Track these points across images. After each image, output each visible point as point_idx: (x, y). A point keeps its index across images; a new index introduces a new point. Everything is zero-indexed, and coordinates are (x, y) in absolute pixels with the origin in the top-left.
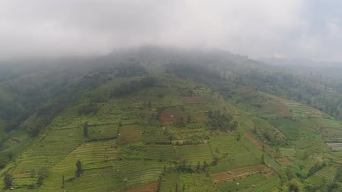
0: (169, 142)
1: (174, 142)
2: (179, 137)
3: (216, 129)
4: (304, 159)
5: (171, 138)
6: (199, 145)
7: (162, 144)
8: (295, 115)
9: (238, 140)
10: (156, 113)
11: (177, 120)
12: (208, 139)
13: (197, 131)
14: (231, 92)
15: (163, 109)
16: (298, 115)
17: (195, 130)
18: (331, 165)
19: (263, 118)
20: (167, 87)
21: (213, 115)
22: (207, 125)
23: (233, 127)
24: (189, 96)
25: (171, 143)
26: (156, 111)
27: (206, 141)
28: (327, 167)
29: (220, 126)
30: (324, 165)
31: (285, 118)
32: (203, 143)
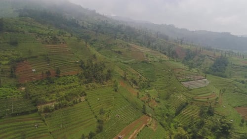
0: (34, 108)
1: (41, 108)
2: (48, 100)
3: (90, 81)
4: (166, 99)
5: (36, 103)
6: (76, 106)
7: (23, 114)
8: (150, 59)
9: (116, 91)
10: (8, 67)
11: (43, 74)
12: (85, 95)
13: (70, 87)
14: (92, 39)
15: (20, 61)
16: (152, 59)
17: (67, 86)
18: (192, 103)
19: (125, 63)
20: (23, 32)
21: (86, 64)
22: (81, 77)
23: (108, 77)
24: (53, 43)
25: (36, 110)
26: (8, 64)
27: (83, 99)
28: (189, 105)
29: (94, 77)
30: (187, 104)
31: (143, 62)
32: (80, 101)
